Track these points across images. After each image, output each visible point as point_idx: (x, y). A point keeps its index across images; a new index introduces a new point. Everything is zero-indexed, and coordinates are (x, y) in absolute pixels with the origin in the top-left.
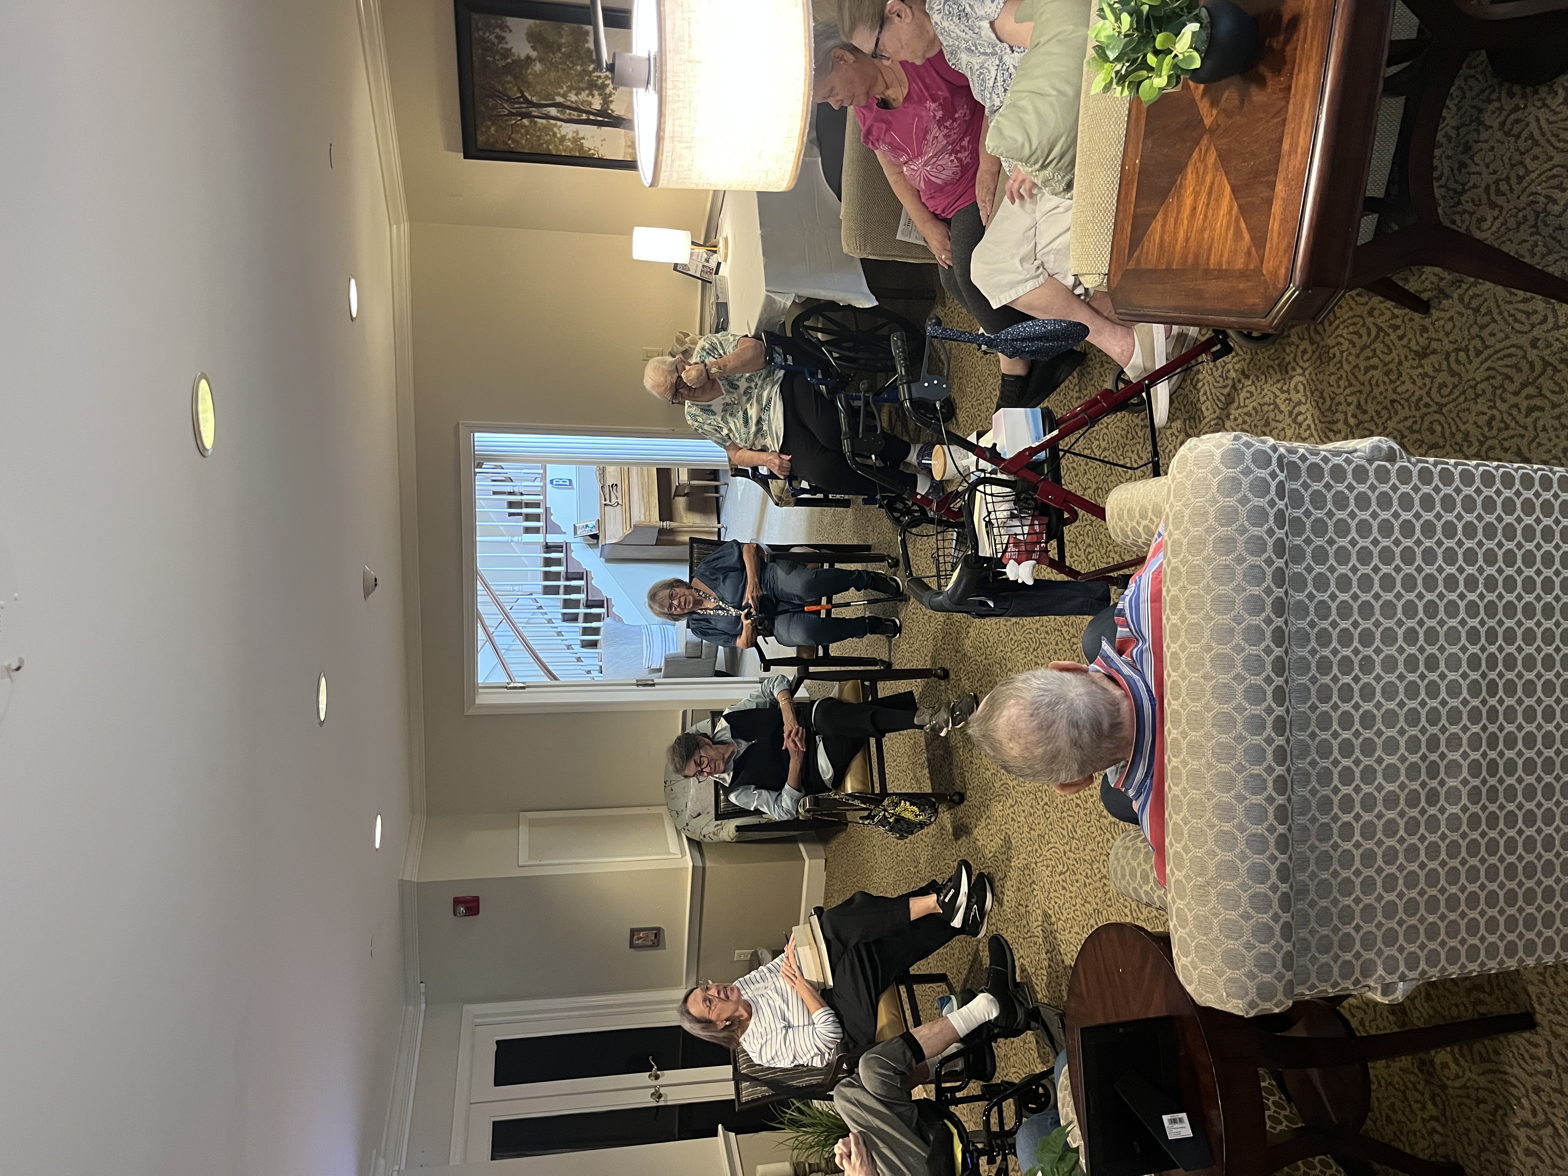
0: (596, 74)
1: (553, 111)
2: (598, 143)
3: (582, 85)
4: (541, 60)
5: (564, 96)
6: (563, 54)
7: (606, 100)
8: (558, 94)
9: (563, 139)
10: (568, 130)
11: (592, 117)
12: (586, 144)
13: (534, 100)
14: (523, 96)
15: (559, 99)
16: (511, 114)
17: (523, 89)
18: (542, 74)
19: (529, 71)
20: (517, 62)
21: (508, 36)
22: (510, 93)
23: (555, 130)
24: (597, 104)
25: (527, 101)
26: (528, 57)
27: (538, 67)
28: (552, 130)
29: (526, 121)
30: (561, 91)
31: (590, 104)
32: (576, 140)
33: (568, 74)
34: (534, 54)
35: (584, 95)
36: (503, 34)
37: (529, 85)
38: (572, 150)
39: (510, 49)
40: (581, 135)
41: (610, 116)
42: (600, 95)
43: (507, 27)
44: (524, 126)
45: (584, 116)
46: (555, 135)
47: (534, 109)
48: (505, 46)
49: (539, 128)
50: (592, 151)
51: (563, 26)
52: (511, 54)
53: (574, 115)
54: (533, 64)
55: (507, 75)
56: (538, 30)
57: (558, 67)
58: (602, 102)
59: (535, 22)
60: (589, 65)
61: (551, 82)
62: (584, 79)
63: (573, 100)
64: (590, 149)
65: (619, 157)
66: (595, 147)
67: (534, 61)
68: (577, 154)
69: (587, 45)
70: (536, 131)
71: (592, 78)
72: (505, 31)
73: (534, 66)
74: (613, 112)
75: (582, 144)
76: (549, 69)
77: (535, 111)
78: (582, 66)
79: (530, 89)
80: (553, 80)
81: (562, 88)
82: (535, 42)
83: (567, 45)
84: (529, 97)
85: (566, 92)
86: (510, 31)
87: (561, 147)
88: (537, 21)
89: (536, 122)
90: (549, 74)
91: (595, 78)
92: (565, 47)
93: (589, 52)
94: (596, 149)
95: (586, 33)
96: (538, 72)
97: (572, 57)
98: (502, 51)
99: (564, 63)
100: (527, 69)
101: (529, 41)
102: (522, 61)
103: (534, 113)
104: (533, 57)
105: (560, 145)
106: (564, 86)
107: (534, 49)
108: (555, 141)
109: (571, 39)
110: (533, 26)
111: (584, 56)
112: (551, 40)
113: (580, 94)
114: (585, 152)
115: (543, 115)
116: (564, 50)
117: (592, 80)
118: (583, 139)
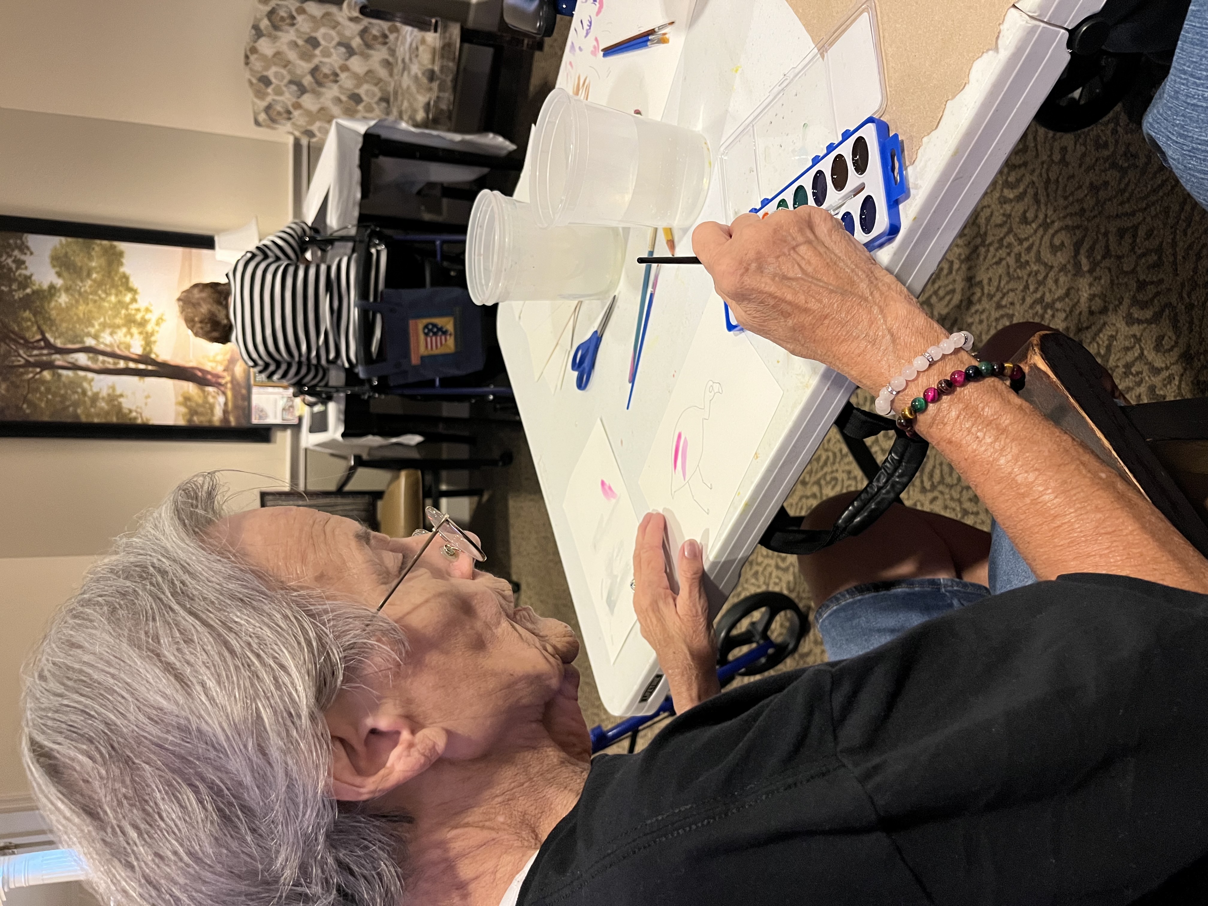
0: (134, 306)
1: (82, 359)
2: (140, 402)
3: (118, 321)
4: (67, 290)
5: (96, 337)
6: (94, 281)
7: (148, 343)
8: (88, 334)
9: (95, 398)
10: (102, 384)
11: (132, 365)
12: (127, 404)
13: (59, 343)
14: (44, 339)
15: (90, 342)
17: (45, 328)
18: (69, 308)
19: (53, 304)
20: (38, 293)
21: (26, 258)
22: (28, 335)
23: (85, 385)
24: (137, 349)
25: (48, 345)
26: (52, 287)
27: (63, 299)
28: (80, 386)
29: (47, 375)
30: (92, 330)
31: (128, 347)
32: (112, 399)
33: (100, 307)
34: (59, 282)
35: (121, 335)
36: (23, 257)
37: (51, 322)
38: (107, 413)
39: (30, 277)
40: (118, 392)
41: (154, 362)
42: (141, 333)
43: (28, 248)
44: (43, 382)
45: (122, 364)
46: (84, 393)
47: (58, 356)
48: (24, 272)
49: (64, 383)
50: (134, 414)
51: (94, 246)
52: (31, 282)
53: (110, 363)
54: (58, 294)
55: (25, 311)
56: (64, 251)
57: (87, 299)
58: (143, 343)
59: (61, 241)
60: (125, 295)
61: (79, 319)
62: (119, 313)
63: (108, 342)
64: (131, 411)
65: (169, 421)
66: (137, 407)
67: (59, 290)
68: (114, 420)
69: (122, 270)
70: (60, 389)
71: (130, 311)
72: (25, 254)
73: (59, 297)
74: (157, 356)
75: (120, 404)
76: (77, 301)
77: (59, 360)
78: (117, 295)
79: (54, 328)
80: (81, 315)
81: (93, 326)
82: (60, 267)
83: (98, 269)
84: (52, 340)
85: (98, 331)
86: (32, 253)
87: (93, 410)
88: (63, 239)
89: (60, 376)
90: (77, 308)
91: (133, 312)
92: (97, 273)
93: (125, 278)
94: (139, 410)
95: (121, 254)
96: (63, 305)
97: (106, 285)
98: (20, 279)
99: (95, 293)
100: (49, 302)
101: (54, 266)
102: (45, 291)
103: (58, 363)
104: (58, 286)
105: (92, 406)
106: (96, 324)
107: (59, 275)
108: (85, 402)
109: (103, 261)
110: (58, 246)
111: (119, 283)
112: (79, 264)
113: (116, 333)
114: (125, 415)
115: (69, 365)
116: (94, 276)
117: (130, 315)
118: (121, 396)
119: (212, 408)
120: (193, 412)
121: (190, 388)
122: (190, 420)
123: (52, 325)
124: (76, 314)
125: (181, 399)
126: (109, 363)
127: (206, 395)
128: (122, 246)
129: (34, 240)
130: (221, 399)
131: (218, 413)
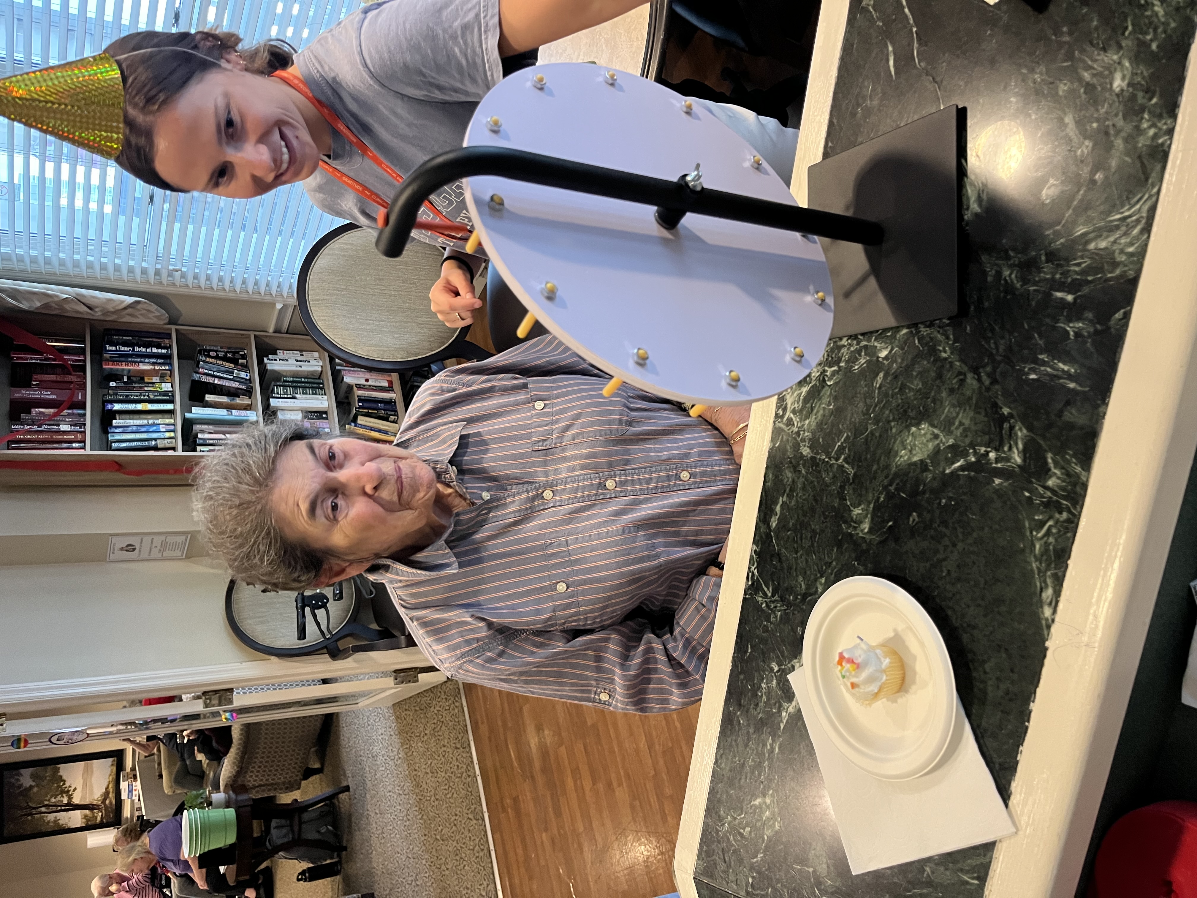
0: (64, 786)
1: (43, 809)
2: (67, 821)
3: (58, 793)
4: (37, 786)
5: (49, 800)
6: (48, 780)
7: (70, 797)
8: (46, 800)
9: (49, 822)
10: (51, 817)
11: (63, 808)
12: (61, 822)
13: (34, 806)
14: (28, 805)
15: (46, 803)
16: (21, 816)
17: (28, 801)
18: (38, 791)
19: (31, 792)
20: (25, 789)
21: (21, 778)
22: (21, 805)
23: (45, 818)
24: (65, 801)
25: (30, 807)
26: (31, 786)
27: (35, 789)
28: (43, 819)
29: (29, 818)
30: (47, 798)
31: (62, 801)
32: (56, 821)
33: (50, 789)
34: (33, 784)
35: (59, 798)
36: (19, 778)
37: (31, 799)
38: (53, 827)
39: (22, 784)
40: (58, 818)
41: (72, 805)
42: (67, 795)
43: (20, 773)
44: (28, 820)
45: (59, 808)
46: (44, 821)
48: (19, 783)
49: (36, 819)
50: (65, 825)
51: (48, 767)
52: (22, 786)
53: (54, 809)
55: (20, 797)
56: (35, 772)
57: (45, 787)
58: (68, 798)
59: (34, 769)
60: (61, 783)
61: (42, 795)
62: (58, 790)
63: (53, 801)
64: (63, 824)
65: (79, 826)
67: (34, 787)
68: (57, 828)
69: (59, 774)
70: (35, 822)
72: (19, 776)
74: (74, 802)
75: (58, 823)
76: (41, 789)
77: (34, 811)
78: (57, 784)
79: (32, 801)
82: (34, 778)
83: (49, 775)
84: (31, 805)
85: (50, 798)
86: (22, 775)
87: (48, 827)
88: (35, 767)
89: (34, 817)
90: (41, 792)
91: (64, 788)
93: (61, 777)
94: (66, 823)
95: (59, 768)
96: (35, 792)
97: (52, 781)
98: (18, 786)
99: (48, 785)
101: (31, 779)
102: (28, 788)
103: (34, 813)
105: (47, 825)
106: (49, 796)
107: (33, 781)
108: (44, 824)
109: (51, 772)
110: (33, 771)
111: (58, 779)
112: (42, 776)
113: (57, 798)
115: (38, 812)
116: (48, 778)
117: (62, 789)
118: (59, 820)
119: (96, 817)
120: (88, 820)
121: (87, 812)
122: (86, 824)
124: (40, 794)
125: (83, 817)
127: (93, 813)
128: (59, 766)
129: (22, 771)
130: (100, 814)
131: (99, 819)
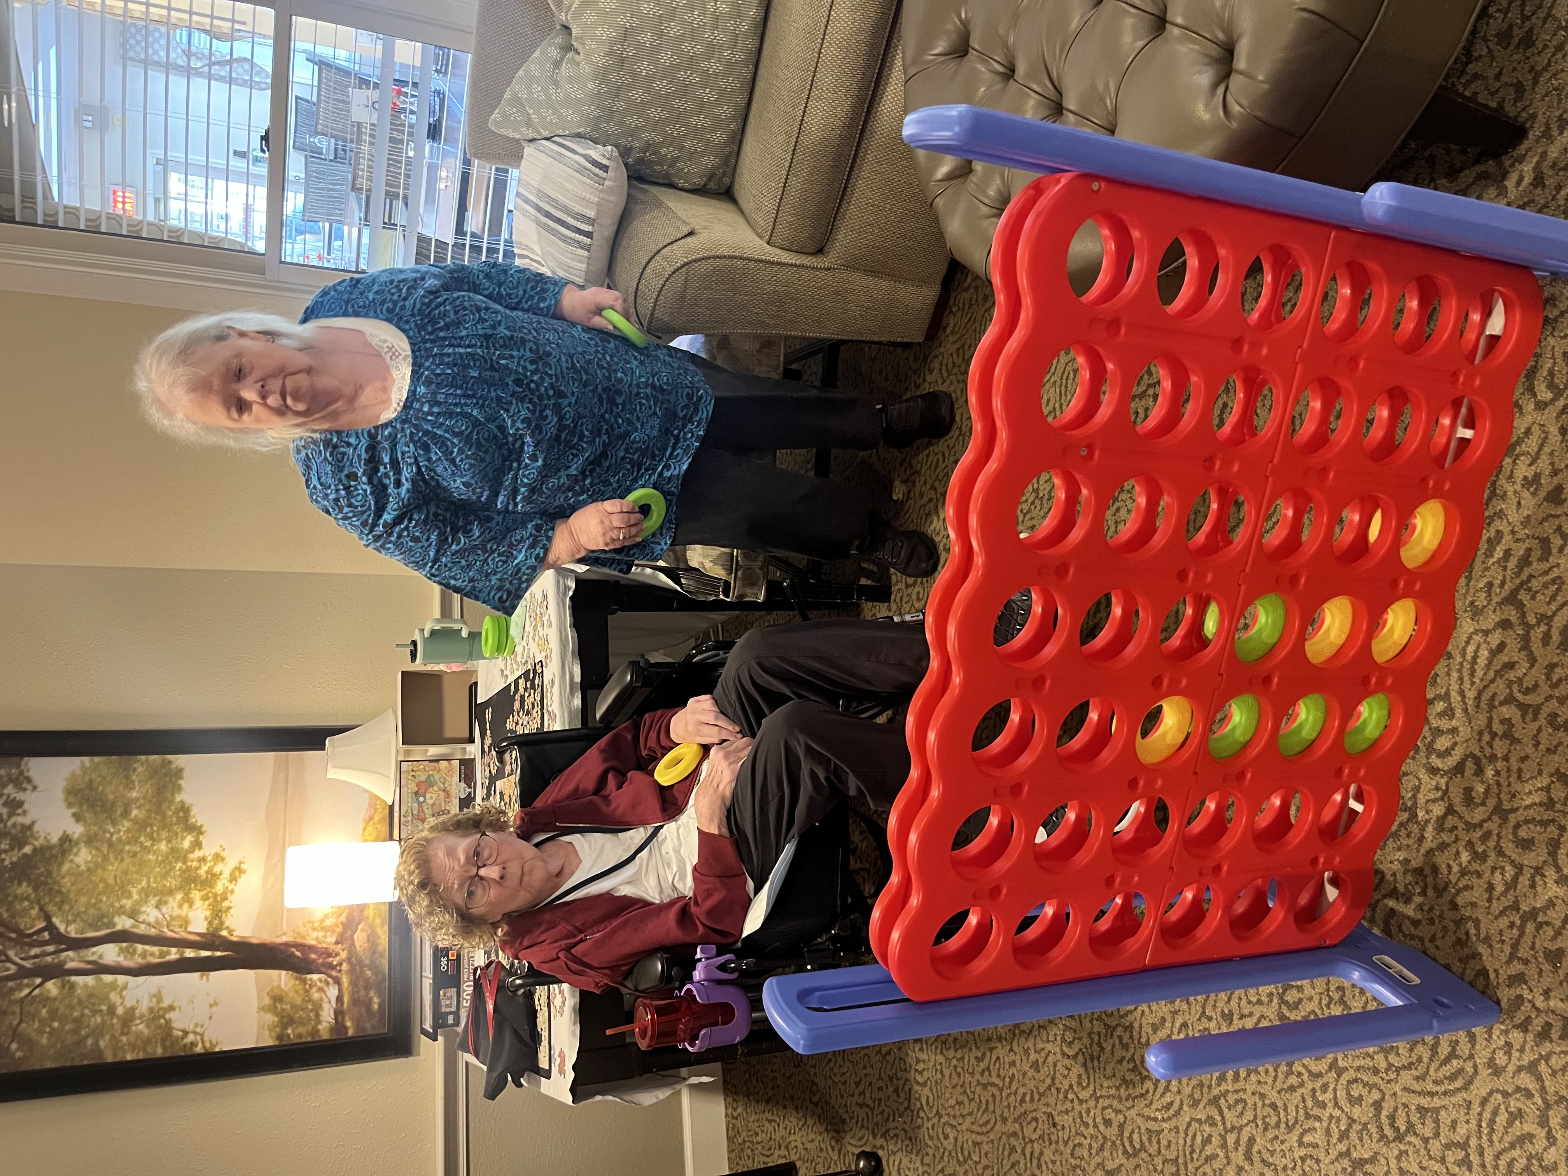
0: (197, 854)
1: (110, 953)
2: (201, 1014)
3: (171, 882)
4: (90, 840)
5: (133, 914)
6: (135, 821)
7: (217, 913)
8: (121, 911)
9: (128, 1018)
10: (140, 993)
11: (189, 953)
12: (179, 1021)
13: (73, 931)
14: (50, 927)
15: (123, 923)
16: (23, 973)
17: (51, 908)
18: (91, 870)
19: (66, 867)
20: (42, 851)
21: (27, 796)
22: (23, 923)
23: (114, 997)
24: (197, 923)
25: (56, 936)
26: (66, 839)
27: (83, 856)
28: (105, 999)
29: (52, 987)
30: (128, 903)
31: (186, 922)
32: (157, 1015)
33: (142, 863)
34: (77, 830)
35: (173, 906)
36: (20, 796)
37: (63, 899)
38: (148, 1041)
39: (30, 827)
40: (165, 1004)
41: (227, 944)
42: (204, 898)
43: (29, 780)
44: (46, 1000)
45: (173, 954)
46: (112, 1010)
47: (71, 953)
48: (20, 819)
49: (79, 1000)
50: (191, 1038)
51: (136, 765)
52: (32, 836)
53: (154, 954)
54: (75, 850)
55: (20, 884)
56: (87, 778)
57: (122, 851)
58: (208, 913)
59: (82, 762)
60: (183, 838)
61: (107, 886)
62: (173, 868)
63: (151, 919)
64: (186, 1033)
65: (248, 1041)
66: (196, 1025)
67: (77, 843)
68: (159, 1052)
69: (178, 798)
70: (72, 1009)
71: (189, 863)
72: (25, 790)
73: (76, 855)
74: (231, 932)
75: (168, 1022)
76: (105, 858)
77: (72, 960)
78: (169, 841)
79: (67, 907)
80: (111, 881)
81: (130, 896)
82: (81, 805)
83: (142, 802)
84: (62, 928)
85: (138, 902)
86: (35, 788)
87: (124, 1039)
88: (86, 759)
89: (73, 986)
90: (104, 869)
91: (194, 864)
92: (138, 807)
93: (185, 810)
94: (198, 1030)
95: (179, 773)
96: (83, 868)
97: (152, 825)
98: (14, 831)
99: (135, 840)
100: (61, 864)
101: (70, 805)
102: (53, 847)
103: (70, 965)
104: (76, 836)
105: (122, 1034)
106: (134, 891)
107: (77, 818)
108: (112, 1025)
109: (149, 789)
110: (78, 772)
111: (174, 819)
112: (111, 797)
113: (166, 903)
114: (177, 1040)
115: (90, 967)
116: (135, 812)
117: (189, 869)
118: (171, 1008)
119: (317, 1008)
120: (287, 1020)
121: (282, 979)
122: (280, 1037)
123: (62, 902)
124: (103, 880)
125: (267, 1000)
126: (152, 954)
127: (307, 989)
128: (180, 760)
129: (39, 766)
130: (333, 992)
131: (327, 1016)
